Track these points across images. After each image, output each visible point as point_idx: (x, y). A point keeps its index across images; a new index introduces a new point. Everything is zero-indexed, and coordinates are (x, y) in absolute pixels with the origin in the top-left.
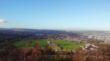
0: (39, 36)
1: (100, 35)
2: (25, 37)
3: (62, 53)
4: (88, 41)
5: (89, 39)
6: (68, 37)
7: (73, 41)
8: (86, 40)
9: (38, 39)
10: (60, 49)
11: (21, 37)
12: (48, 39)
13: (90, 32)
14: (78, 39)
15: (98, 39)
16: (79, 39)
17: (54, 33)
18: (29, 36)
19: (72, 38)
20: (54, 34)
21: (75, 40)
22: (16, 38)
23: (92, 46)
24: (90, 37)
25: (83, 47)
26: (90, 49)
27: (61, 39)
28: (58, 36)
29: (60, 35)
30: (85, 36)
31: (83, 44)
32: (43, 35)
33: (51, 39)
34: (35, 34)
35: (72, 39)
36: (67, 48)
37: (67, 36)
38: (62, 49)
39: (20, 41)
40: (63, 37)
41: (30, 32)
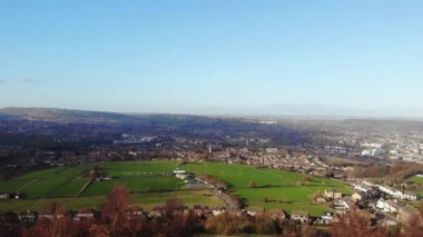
0: (135, 147)
1: (415, 139)
2: (69, 149)
3: (241, 226)
4: (364, 170)
5: (366, 157)
6: (269, 150)
7: (292, 170)
8: (355, 162)
9: (131, 158)
10: (233, 204)
11: (52, 149)
12: (176, 157)
13: (370, 127)
14: (316, 160)
15: (408, 158)
16: (320, 159)
17: (207, 131)
18: (92, 143)
19: (290, 152)
20: (206, 137)
21: (302, 164)
22: (32, 154)
23: (380, 192)
24: (372, 149)
25: (338, 195)
26: (371, 205)
27: (238, 159)
28: (226, 145)
29: (234, 140)
30: (346, 146)
31: (341, 181)
32: (154, 142)
33: (193, 157)
34: (118, 136)
35: (288, 161)
36: (267, 201)
37: (265, 146)
38: (242, 204)
39: (47, 166)
40: (245, 150)
41: (93, 127)
